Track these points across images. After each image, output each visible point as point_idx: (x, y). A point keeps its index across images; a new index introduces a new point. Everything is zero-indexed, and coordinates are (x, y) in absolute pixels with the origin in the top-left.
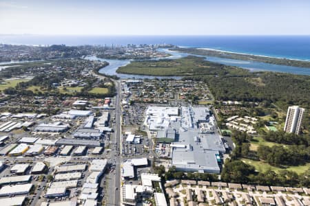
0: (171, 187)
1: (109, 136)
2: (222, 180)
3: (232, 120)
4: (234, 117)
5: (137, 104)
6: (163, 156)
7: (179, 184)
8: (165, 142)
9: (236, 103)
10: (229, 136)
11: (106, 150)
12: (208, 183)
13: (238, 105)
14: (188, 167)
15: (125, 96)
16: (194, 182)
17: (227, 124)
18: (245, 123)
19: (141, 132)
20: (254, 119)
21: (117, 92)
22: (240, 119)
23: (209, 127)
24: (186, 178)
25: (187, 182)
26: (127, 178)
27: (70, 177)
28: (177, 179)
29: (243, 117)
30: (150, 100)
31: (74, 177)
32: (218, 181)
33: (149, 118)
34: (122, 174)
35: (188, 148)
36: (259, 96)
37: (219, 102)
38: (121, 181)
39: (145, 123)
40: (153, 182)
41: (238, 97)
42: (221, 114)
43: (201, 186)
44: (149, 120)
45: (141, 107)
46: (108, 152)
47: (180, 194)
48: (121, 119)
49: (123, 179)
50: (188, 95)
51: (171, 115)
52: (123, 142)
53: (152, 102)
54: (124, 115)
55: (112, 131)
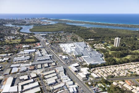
0: (94, 70)
1: (53, 58)
2: (108, 65)
3: (95, 45)
4: (95, 44)
5: (54, 44)
6: (82, 61)
7: (95, 69)
8: (79, 56)
9: (92, 39)
10: (99, 51)
11: (57, 63)
12: (105, 67)
13: (93, 40)
14: (94, 63)
15: (45, 41)
16: (100, 68)
17: (95, 47)
18: (100, 46)
19: (65, 54)
20: (102, 44)
21: (40, 40)
22: (98, 45)
23: (90, 49)
24: (96, 67)
25: (98, 68)
26: (76, 71)
27: (52, 76)
28: (94, 68)
30: (58, 42)
31: (54, 75)
33: (64, 49)
34: (72, 71)
35: (89, 57)
36: (98, 36)
37: (86, 40)
39: (64, 51)
40: (87, 70)
41: (92, 37)
42: (90, 44)
43: (103, 68)
44: (65, 49)
45: (57, 45)
46: (58, 64)
47: (98, 72)
48: (52, 51)
49: (74, 72)
50: (72, 38)
51: (72, 47)
52: (61, 59)
53: (59, 43)
54: (52, 49)
55: (53, 56)
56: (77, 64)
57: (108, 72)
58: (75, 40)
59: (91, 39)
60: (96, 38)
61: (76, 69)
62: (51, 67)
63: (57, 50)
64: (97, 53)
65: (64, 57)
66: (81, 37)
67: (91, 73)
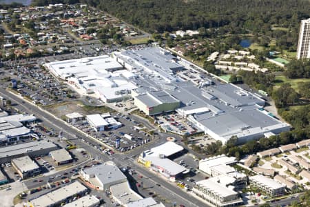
3: (216, 59)
4: (214, 55)
6: (189, 131)
7: (259, 159)
9: (191, 33)
11: (76, 152)
13: (195, 37)
14: (246, 133)
17: (217, 67)
19: (93, 107)
20: (242, 52)
22: (227, 56)
23: (198, 77)
25: (267, 152)
26: (180, 177)
29: (226, 53)
30: (29, 51)
34: (164, 177)
38: (175, 185)
39: (82, 92)
40: (229, 165)
42: (190, 54)
43: (287, 152)
44: (86, 86)
45: (32, 67)
46: (83, 153)
47: (276, 170)
48: (20, 96)
49: (173, 180)
51: (113, 70)
52: (88, 132)
54: (15, 88)
56: (172, 147)
59: (185, 30)
60: (207, 26)
61: (176, 168)
62: (51, 173)
63: (45, 91)
64: (240, 91)
65: (96, 120)
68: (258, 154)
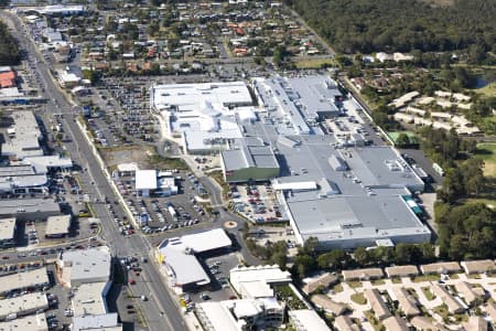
0: (322, 291)
1: (71, 181)
2: (445, 257)
3: (407, 104)
4: (408, 97)
5: (112, 80)
6: (265, 217)
7: (338, 282)
8: (253, 180)
9: (398, 57)
10: (416, 146)
11: (84, 223)
12: (413, 269)
14: (345, 236)
15: (58, 57)
16: (377, 272)
17: (398, 116)
18: (439, 108)
19: (163, 159)
20: (459, 96)
21: (23, 46)
22: (426, 100)
23: (354, 129)
24: (352, 265)
25: (361, 273)
26: (191, 289)
27: (15, 309)
28: (328, 270)
29: (431, 95)
30: (147, 66)
31: (28, 307)
32: (434, 260)
33: (173, 119)
34: (170, 283)
35: (326, 188)
36: (453, 33)
37: (353, 58)
38: (176, 299)
39: (166, 134)
40: (272, 285)
41: (400, 39)
42: (370, 92)
43: (396, 278)
44: (176, 125)
45: (130, 89)
46: (93, 226)
47: (353, 305)
48: (83, 129)
49: (179, 291)
50: (256, 43)
51: (230, 106)
52: (125, 195)
53: (155, 72)
54: (88, 116)
55: (76, 167)
56: (216, 238)
57: (429, 305)
58: (270, 60)
59: (390, 52)
60: (435, 48)
61: (196, 274)
62: (30, 248)
63: (120, 126)
64: (397, 159)
65: (146, 180)
66: (328, 35)
67: (297, 305)
68: (343, 273)
